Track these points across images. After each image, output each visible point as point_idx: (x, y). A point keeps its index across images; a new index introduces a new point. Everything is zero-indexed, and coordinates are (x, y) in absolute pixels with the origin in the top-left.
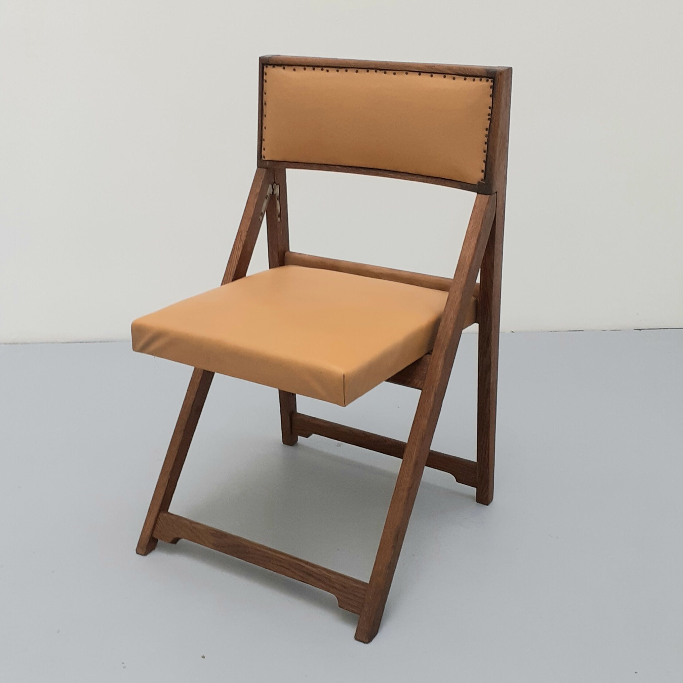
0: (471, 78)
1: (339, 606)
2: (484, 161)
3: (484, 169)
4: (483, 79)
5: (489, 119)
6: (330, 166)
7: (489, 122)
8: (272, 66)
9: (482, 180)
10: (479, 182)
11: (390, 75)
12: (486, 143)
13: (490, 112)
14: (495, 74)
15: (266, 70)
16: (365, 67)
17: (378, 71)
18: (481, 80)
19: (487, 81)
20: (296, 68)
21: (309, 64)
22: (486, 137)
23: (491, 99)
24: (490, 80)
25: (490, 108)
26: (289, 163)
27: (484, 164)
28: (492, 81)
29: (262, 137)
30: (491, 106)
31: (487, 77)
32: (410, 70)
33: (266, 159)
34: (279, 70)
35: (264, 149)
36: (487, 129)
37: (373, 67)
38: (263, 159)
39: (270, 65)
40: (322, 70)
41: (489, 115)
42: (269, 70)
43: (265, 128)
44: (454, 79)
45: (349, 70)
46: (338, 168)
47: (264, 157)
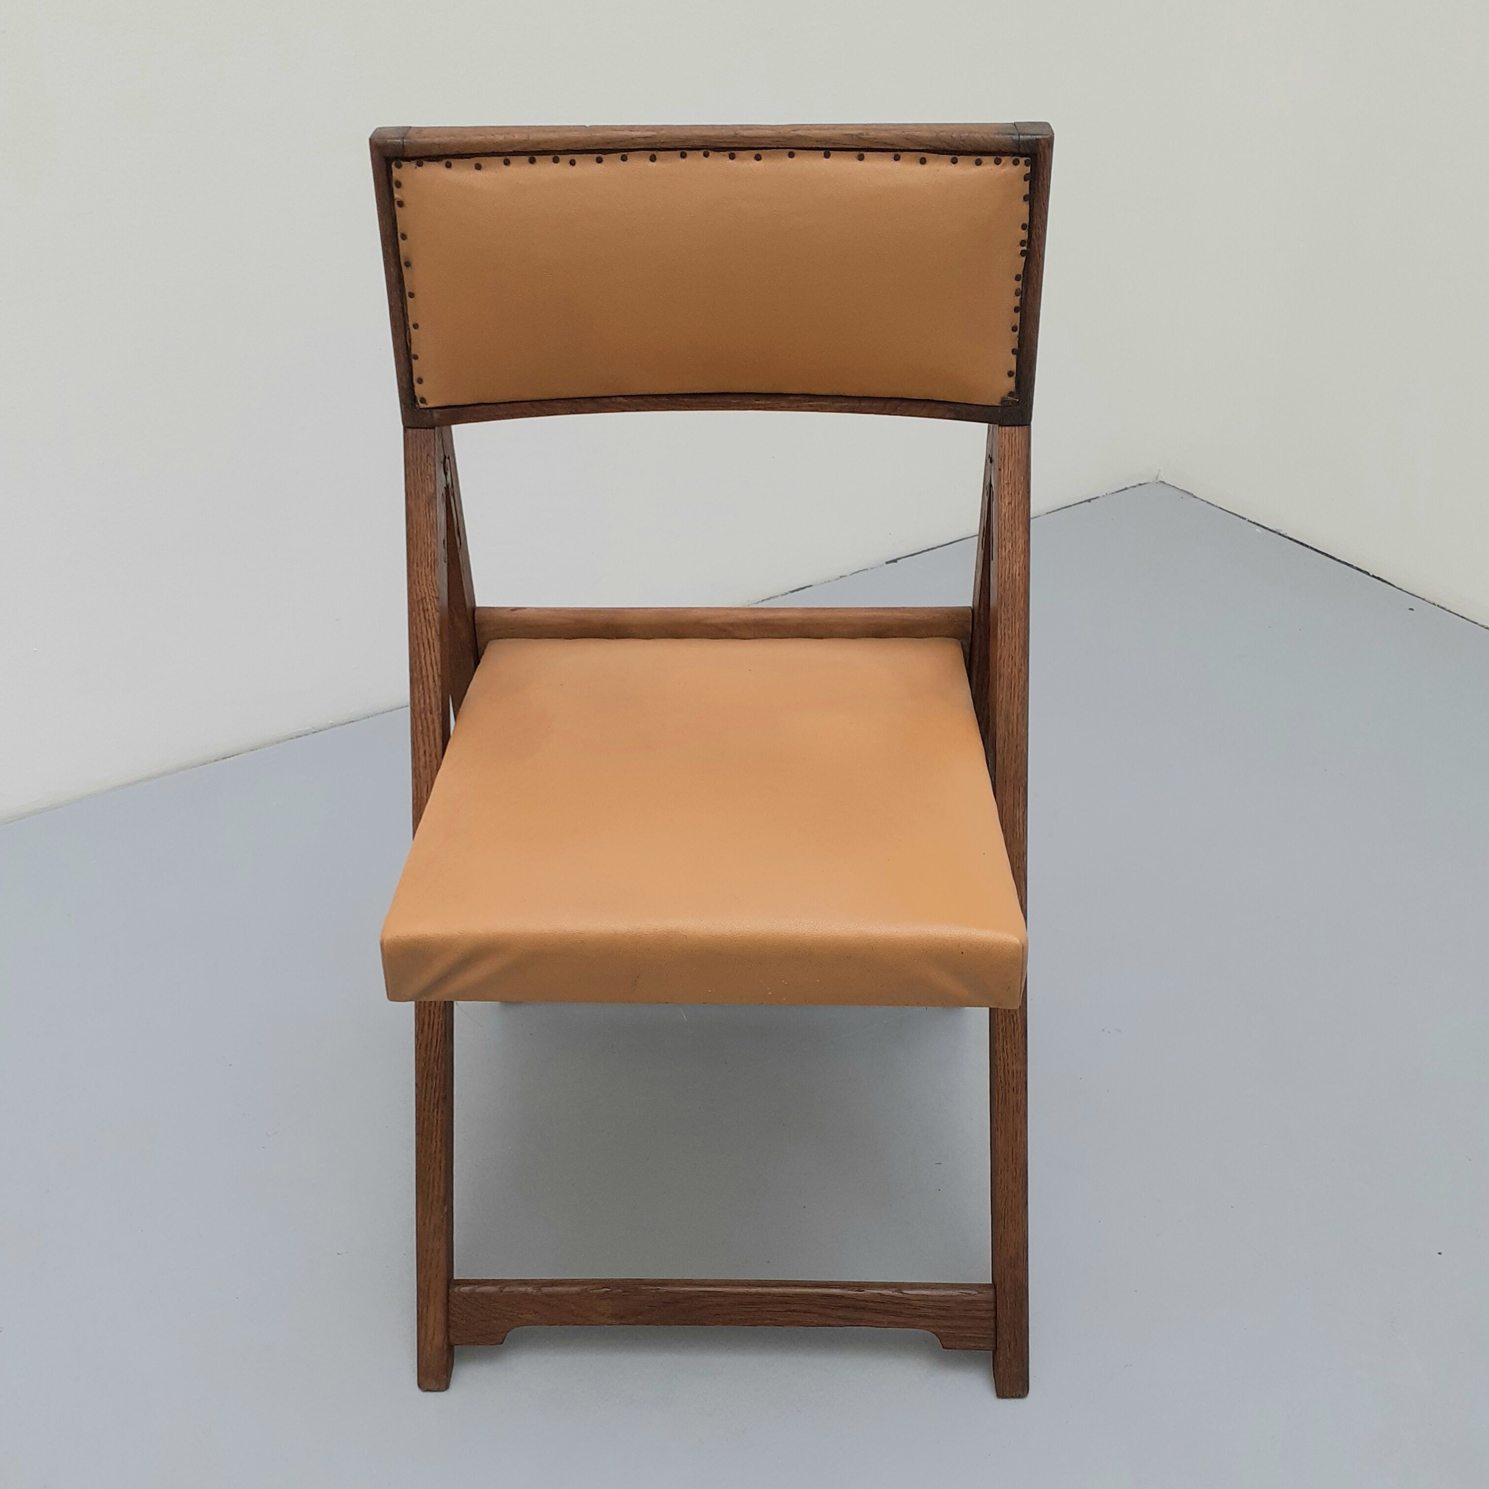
0: (971, 157)
1: (944, 1348)
2: (1013, 352)
3: (1014, 368)
4: (1004, 159)
5: (1023, 253)
6: (599, 400)
7: (1024, 259)
8: (413, 164)
9: (1011, 394)
10: (1003, 401)
11: (746, 164)
12: (1016, 310)
13: (1026, 237)
14: (1038, 145)
15: (396, 173)
16: (678, 145)
17: (711, 153)
18: (998, 162)
19: (1016, 163)
20: (482, 161)
21: (517, 148)
22: (1017, 294)
23: (1026, 207)
24: (1022, 160)
25: (1024, 227)
26: (493, 406)
27: (1014, 357)
28: (1026, 163)
29: (408, 349)
30: (1027, 222)
31: (1014, 154)
32: (798, 146)
33: (431, 404)
34: (434, 171)
35: (420, 381)
36: (1017, 278)
37: (698, 143)
38: (422, 405)
39: (408, 159)
40: (556, 161)
41: (1022, 243)
42: (405, 173)
43: (416, 326)
44: (923, 161)
45: (630, 155)
46: (620, 403)
47: (423, 401)
